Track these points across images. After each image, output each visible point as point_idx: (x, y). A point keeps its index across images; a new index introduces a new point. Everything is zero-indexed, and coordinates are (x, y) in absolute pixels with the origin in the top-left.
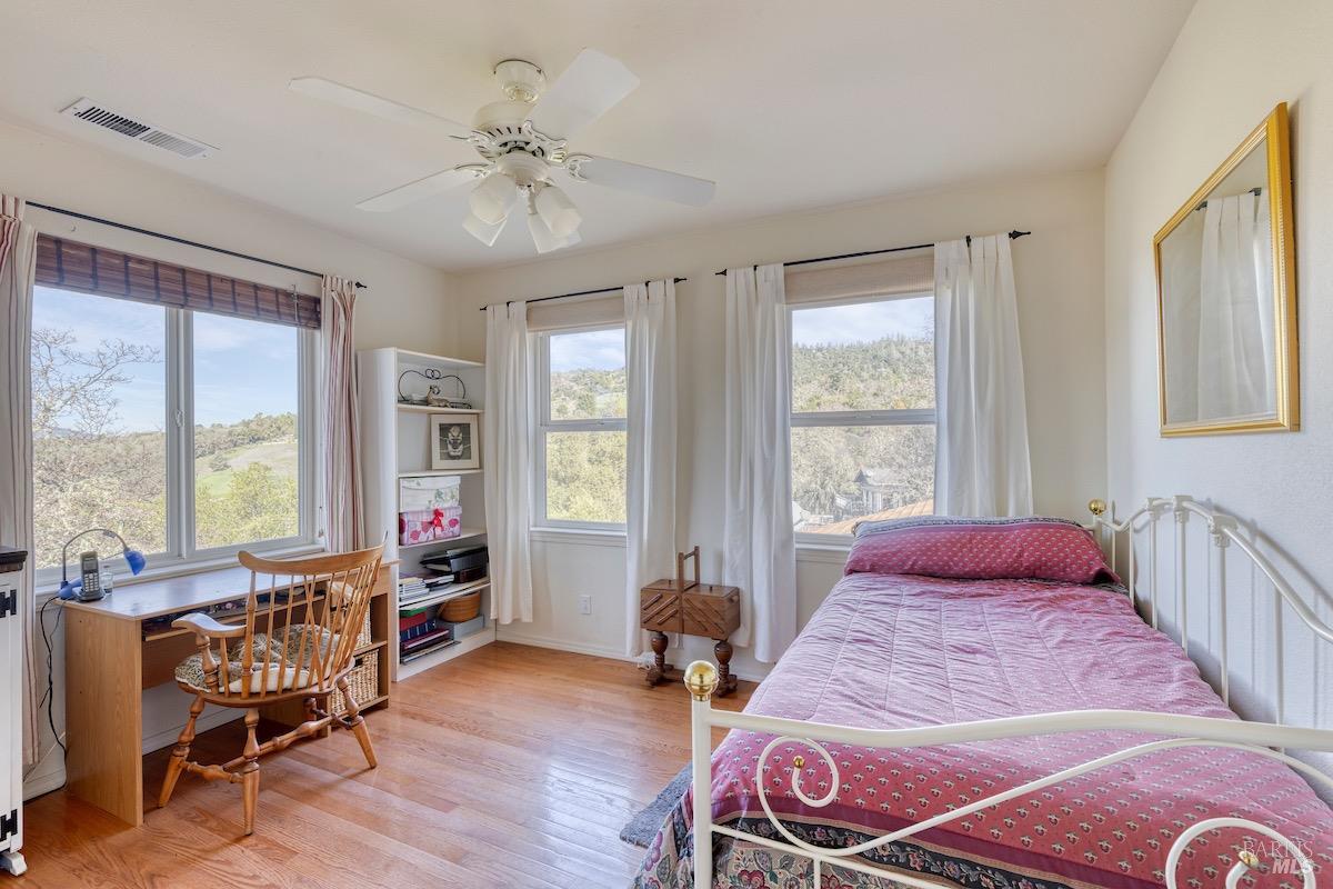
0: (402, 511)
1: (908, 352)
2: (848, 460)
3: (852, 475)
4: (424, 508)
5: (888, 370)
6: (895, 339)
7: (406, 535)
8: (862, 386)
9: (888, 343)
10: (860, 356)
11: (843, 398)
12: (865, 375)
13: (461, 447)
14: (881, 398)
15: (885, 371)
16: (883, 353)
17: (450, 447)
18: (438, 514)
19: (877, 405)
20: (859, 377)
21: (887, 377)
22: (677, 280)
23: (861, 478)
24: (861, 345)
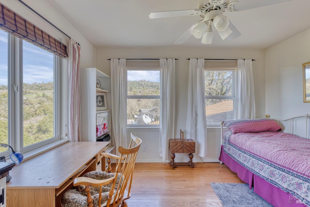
0: (97, 125)
1: (146, 83)
2: (137, 107)
3: (138, 110)
4: (101, 123)
5: (142, 87)
6: (143, 80)
7: (99, 133)
8: (136, 90)
9: (142, 81)
10: (136, 83)
11: (133, 93)
12: (137, 88)
13: (101, 103)
14: (141, 93)
15: (141, 87)
16: (141, 83)
17: (98, 103)
18: (105, 125)
19: (140, 94)
20: (136, 88)
21: (142, 89)
22: (176, 59)
23: (140, 111)
24: (136, 81)
